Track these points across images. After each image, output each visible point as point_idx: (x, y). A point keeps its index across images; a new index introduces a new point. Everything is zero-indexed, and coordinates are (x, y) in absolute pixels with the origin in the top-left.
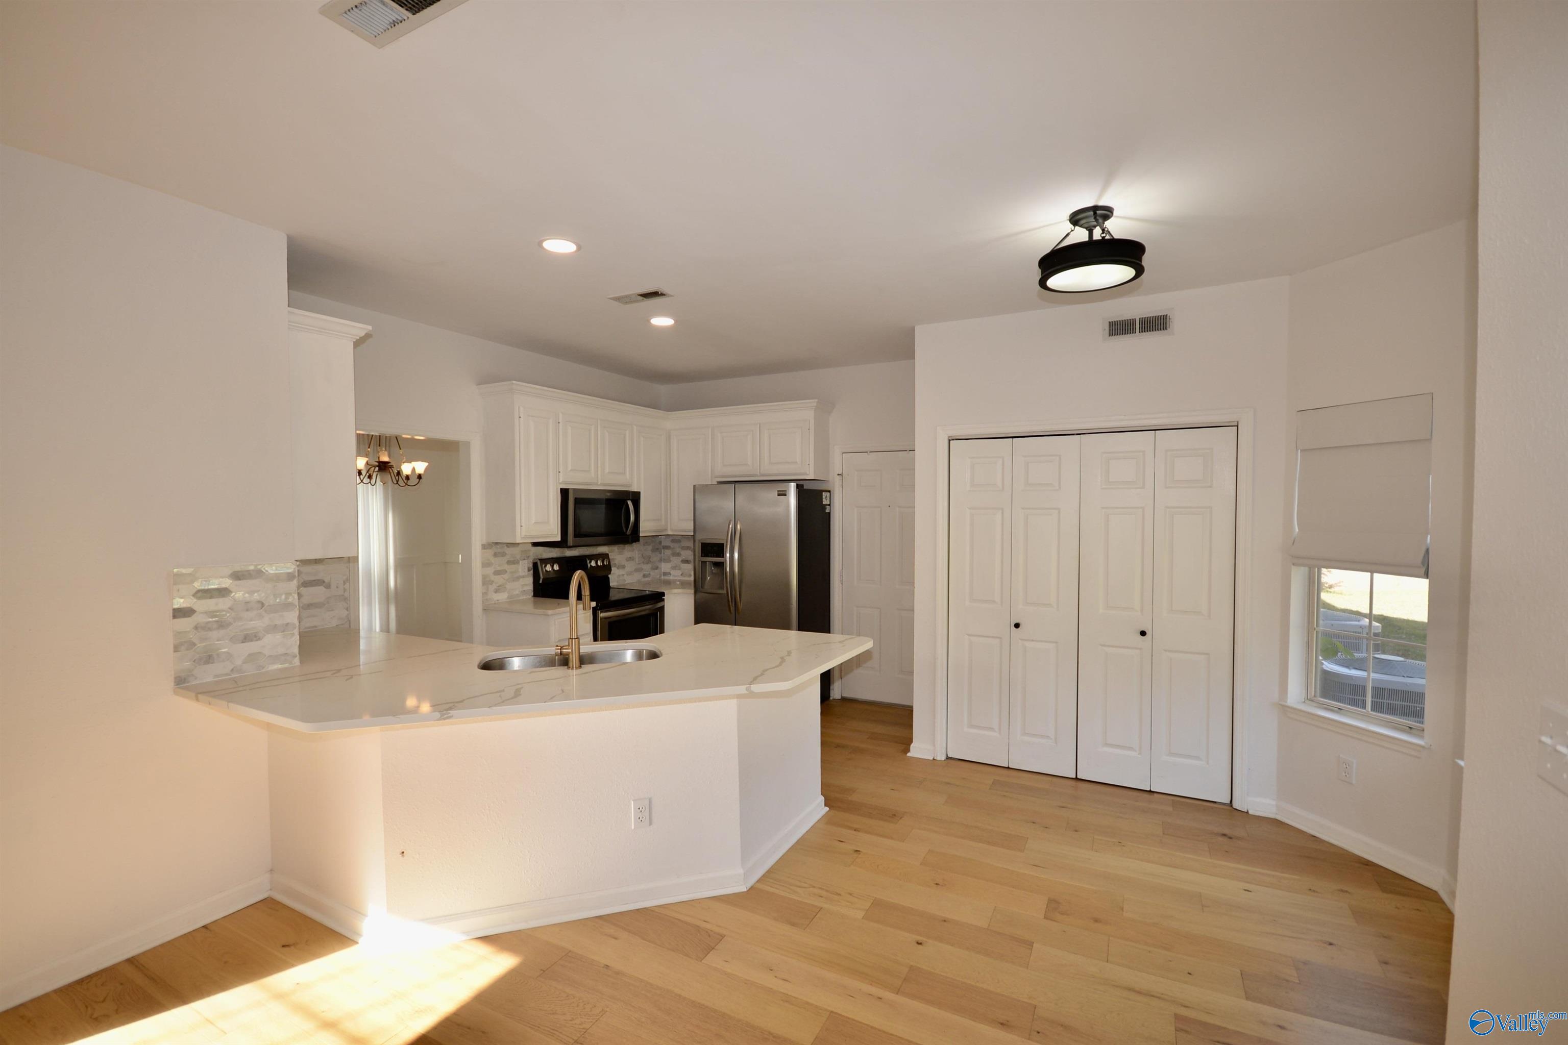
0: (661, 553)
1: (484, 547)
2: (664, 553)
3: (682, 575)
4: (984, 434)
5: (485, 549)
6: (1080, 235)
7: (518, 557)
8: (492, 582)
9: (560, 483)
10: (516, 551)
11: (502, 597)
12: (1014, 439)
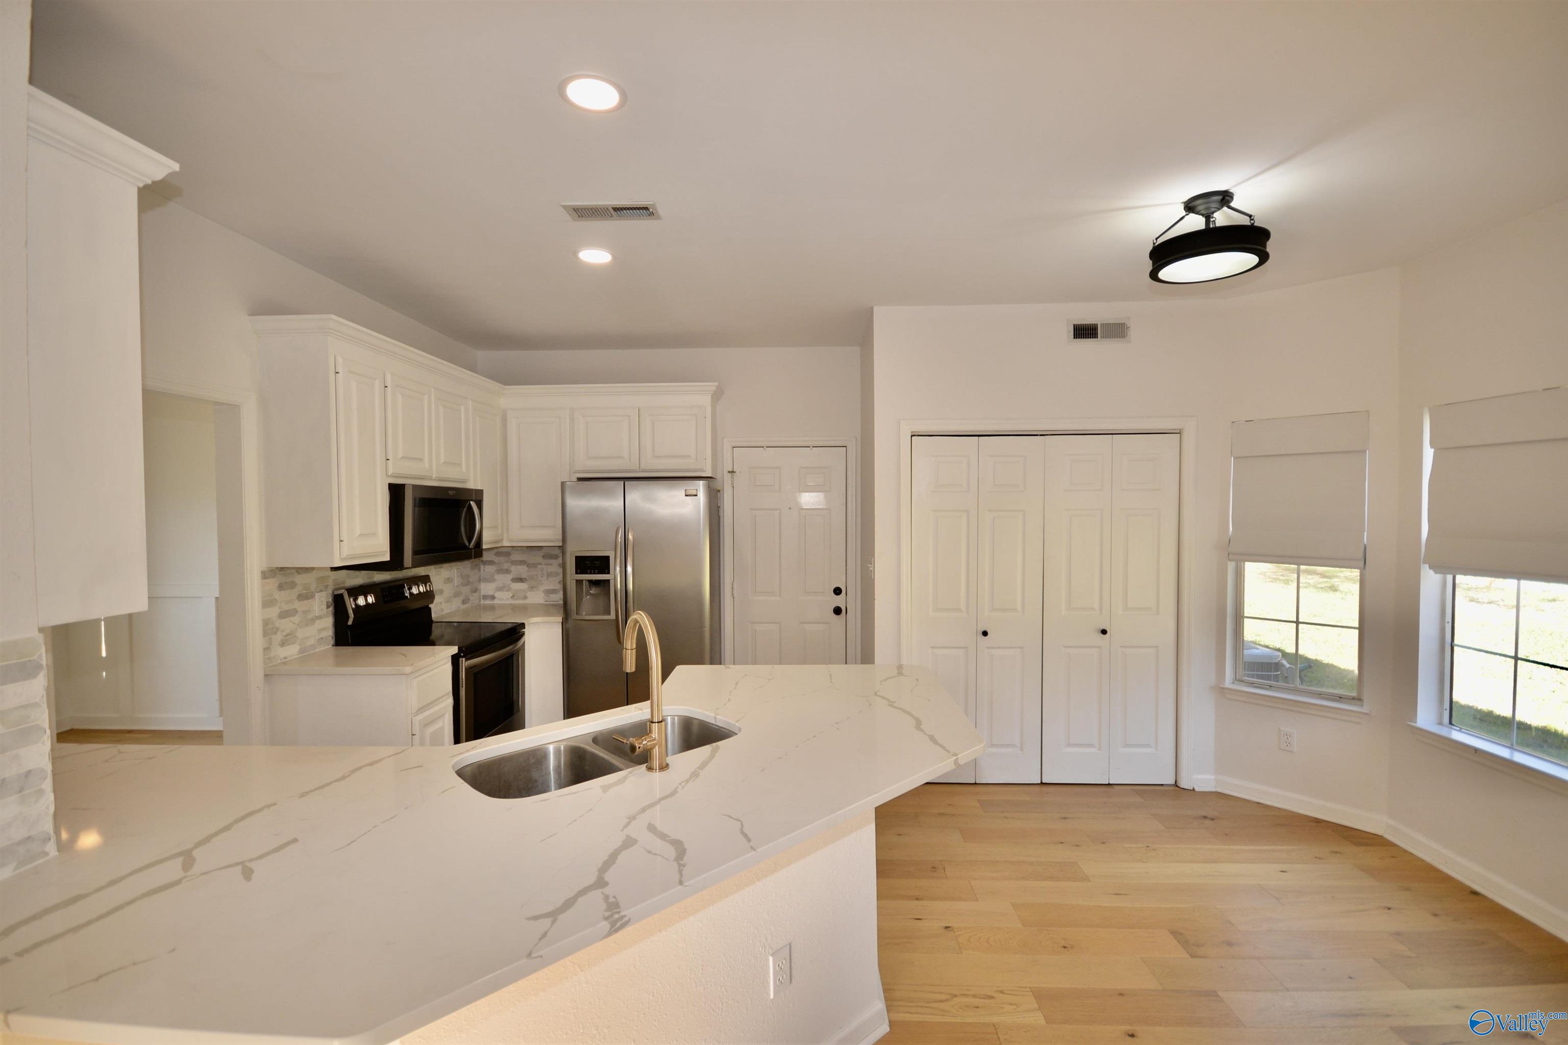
0: (479, 570)
1: (265, 575)
2: (484, 570)
3: (512, 598)
4: (939, 431)
5: (265, 578)
6: (1196, 223)
7: (313, 587)
8: (276, 630)
9: (391, 476)
10: (309, 578)
11: (292, 651)
12: (980, 437)
